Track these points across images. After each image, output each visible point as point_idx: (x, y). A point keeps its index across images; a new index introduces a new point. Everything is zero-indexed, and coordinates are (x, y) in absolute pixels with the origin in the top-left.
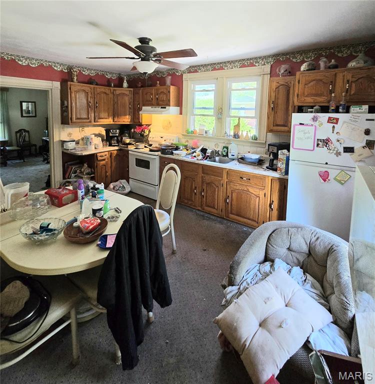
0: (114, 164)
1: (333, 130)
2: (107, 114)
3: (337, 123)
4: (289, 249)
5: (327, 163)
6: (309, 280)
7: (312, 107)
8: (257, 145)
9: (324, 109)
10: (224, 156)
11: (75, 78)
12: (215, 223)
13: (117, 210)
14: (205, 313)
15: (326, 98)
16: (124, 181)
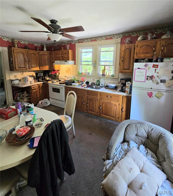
0: (41, 91)
1: (155, 71)
2: (36, 65)
3: (157, 68)
4: (136, 135)
5: (151, 88)
6: (149, 153)
7: (144, 60)
8: (114, 79)
9: (150, 61)
10: (97, 85)
11: (16, 45)
12: (94, 119)
13: (42, 120)
14: (93, 172)
15: (151, 55)
16: (47, 99)
